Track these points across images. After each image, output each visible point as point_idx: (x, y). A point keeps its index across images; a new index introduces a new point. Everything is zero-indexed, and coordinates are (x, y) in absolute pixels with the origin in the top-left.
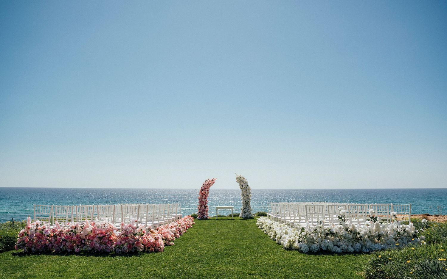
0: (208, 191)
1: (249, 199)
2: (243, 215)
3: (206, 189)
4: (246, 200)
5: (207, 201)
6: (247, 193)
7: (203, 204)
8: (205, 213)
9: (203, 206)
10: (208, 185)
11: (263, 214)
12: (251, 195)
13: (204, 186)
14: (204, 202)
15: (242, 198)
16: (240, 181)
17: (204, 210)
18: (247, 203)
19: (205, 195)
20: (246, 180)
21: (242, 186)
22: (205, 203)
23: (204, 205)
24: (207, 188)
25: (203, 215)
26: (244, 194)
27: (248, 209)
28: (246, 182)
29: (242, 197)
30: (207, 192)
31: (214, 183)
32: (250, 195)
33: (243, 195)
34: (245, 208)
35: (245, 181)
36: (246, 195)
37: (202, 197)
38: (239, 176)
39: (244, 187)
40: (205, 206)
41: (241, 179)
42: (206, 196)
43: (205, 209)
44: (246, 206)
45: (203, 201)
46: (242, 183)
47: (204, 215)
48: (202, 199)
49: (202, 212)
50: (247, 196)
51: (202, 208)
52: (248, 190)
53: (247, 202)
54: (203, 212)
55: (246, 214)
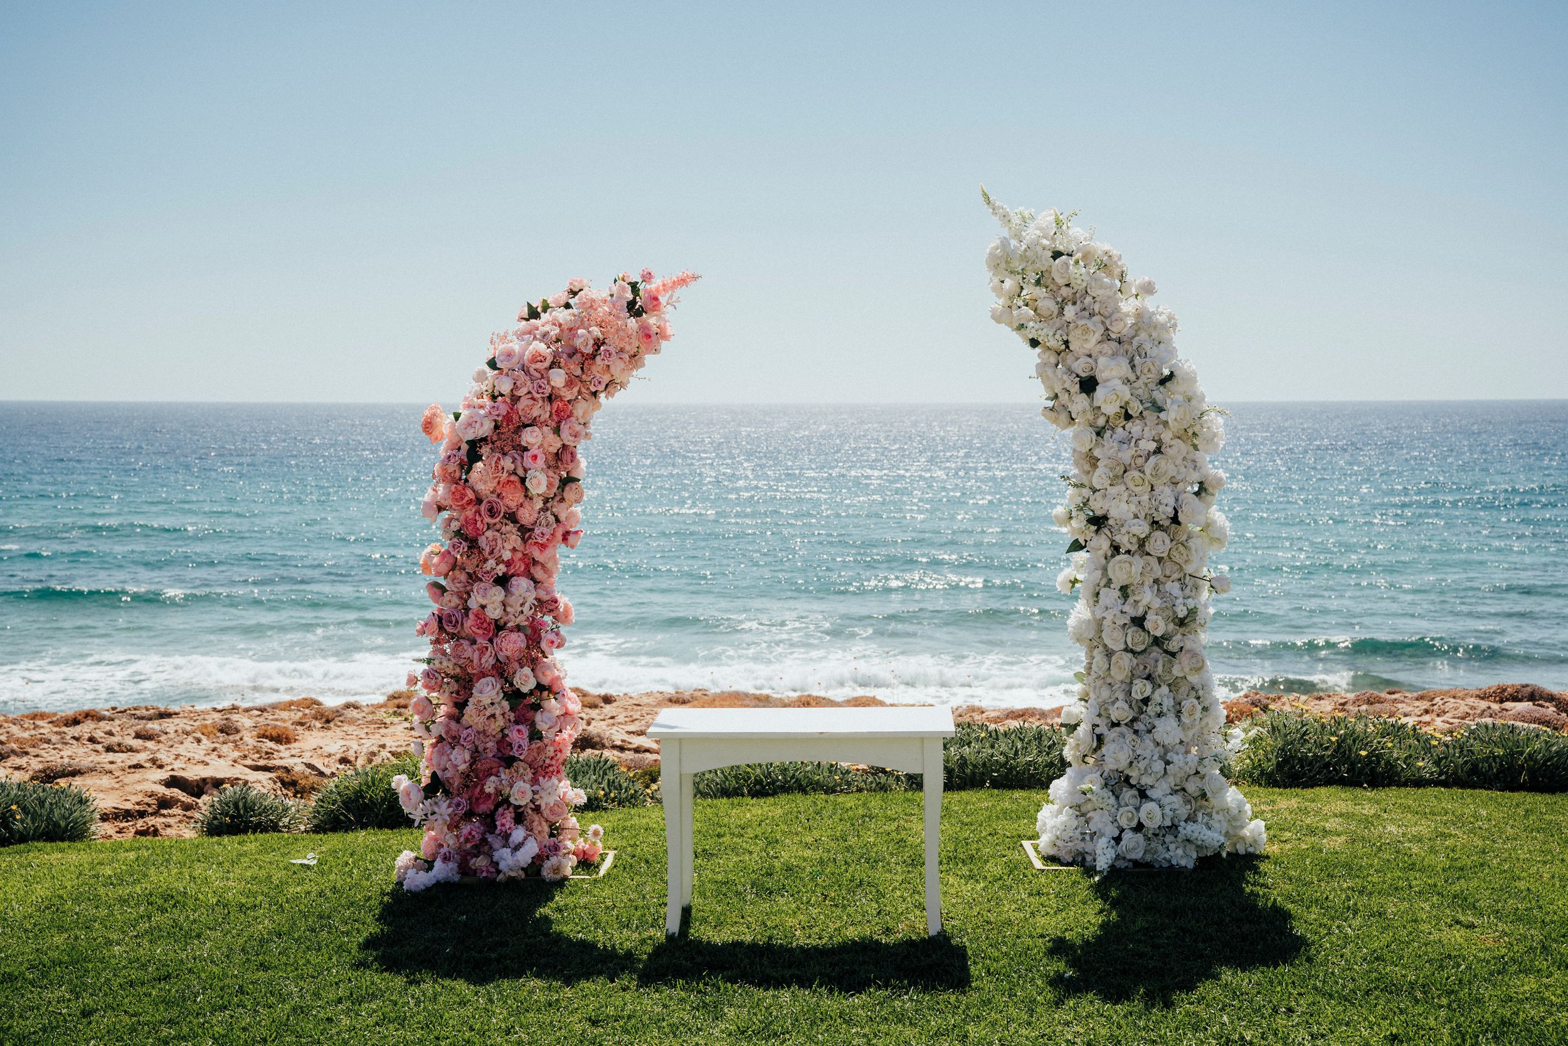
0: (562, 457)
1: (1189, 582)
2: (1100, 821)
3: (530, 437)
4: (1147, 597)
5: (547, 605)
6: (1166, 496)
7: (488, 661)
8: (521, 793)
9: (487, 692)
10: (558, 378)
11: (1343, 750)
12: (1217, 515)
13: (506, 387)
14: (499, 626)
15: (1079, 566)
16: (1048, 305)
17: (503, 742)
18: (1157, 641)
19: (512, 517)
20: (1148, 289)
21: (1088, 385)
22: (513, 644)
23: (501, 670)
24: (541, 411)
25: (489, 822)
26: (1119, 509)
27: (1167, 730)
28: (1143, 320)
29: (1076, 546)
30: (540, 483)
31: (650, 338)
32: (1207, 526)
33: (1098, 522)
34: (1121, 711)
35: (1128, 306)
36: (1141, 528)
37: (473, 544)
38: (1031, 233)
39: (1108, 398)
40: (525, 681)
41: (1079, 273)
42: (525, 532)
43: (518, 736)
44: (1141, 689)
45: (494, 612)
46: (1086, 341)
47: (505, 820)
48: (473, 578)
49: (474, 776)
50: (1160, 543)
51: (470, 709)
52: (1177, 449)
53: (1157, 625)
54: (490, 787)
55: (1151, 814)
